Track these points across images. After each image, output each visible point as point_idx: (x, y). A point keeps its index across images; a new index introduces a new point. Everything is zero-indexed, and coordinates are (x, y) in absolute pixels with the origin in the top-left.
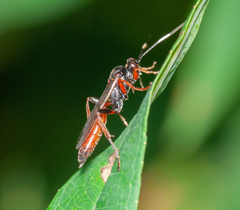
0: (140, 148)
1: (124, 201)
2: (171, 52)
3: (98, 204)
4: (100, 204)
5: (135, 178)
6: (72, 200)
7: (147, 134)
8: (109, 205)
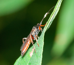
0: (42, 46)
1: (37, 63)
2: (51, 15)
3: (29, 64)
4: (30, 64)
5: (40, 55)
6: (21, 63)
7: (44, 41)
8: (32, 64)
